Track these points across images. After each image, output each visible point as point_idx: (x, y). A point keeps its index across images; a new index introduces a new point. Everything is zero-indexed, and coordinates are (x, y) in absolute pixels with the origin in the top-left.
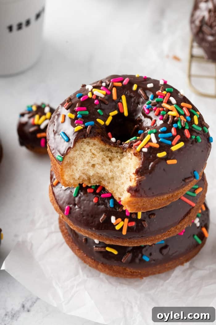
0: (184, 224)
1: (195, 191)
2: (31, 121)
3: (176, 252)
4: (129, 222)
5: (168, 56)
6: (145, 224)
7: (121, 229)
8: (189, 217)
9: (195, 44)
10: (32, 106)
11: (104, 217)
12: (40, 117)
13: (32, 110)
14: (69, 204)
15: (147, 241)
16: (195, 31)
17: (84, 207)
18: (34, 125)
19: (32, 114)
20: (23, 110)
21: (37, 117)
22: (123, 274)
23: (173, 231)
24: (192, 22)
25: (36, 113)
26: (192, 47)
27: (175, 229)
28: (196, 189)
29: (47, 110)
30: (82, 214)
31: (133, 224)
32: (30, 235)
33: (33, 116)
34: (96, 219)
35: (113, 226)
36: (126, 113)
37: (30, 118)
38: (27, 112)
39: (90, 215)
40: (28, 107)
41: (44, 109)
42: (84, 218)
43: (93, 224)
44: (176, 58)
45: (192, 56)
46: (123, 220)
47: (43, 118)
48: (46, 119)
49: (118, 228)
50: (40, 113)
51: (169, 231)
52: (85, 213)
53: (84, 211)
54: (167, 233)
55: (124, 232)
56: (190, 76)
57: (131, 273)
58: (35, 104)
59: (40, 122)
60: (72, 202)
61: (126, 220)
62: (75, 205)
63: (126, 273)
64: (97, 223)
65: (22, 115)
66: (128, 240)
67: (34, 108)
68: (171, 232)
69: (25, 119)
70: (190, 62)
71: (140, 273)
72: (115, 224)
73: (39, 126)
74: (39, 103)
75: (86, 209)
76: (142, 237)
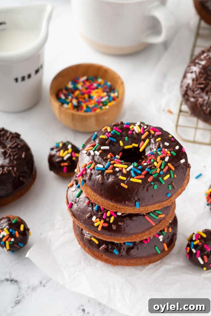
0: (144, 235)
1: (159, 216)
2: (58, 154)
3: (139, 254)
4: (104, 223)
5: (164, 110)
6: (114, 227)
7: (98, 226)
8: (150, 232)
9: (184, 103)
10: (59, 143)
11: (89, 215)
12: (64, 151)
13: (59, 146)
14: (72, 201)
15: (114, 239)
16: (183, 93)
17: (80, 206)
18: (59, 157)
19: (59, 149)
20: (53, 145)
21: (62, 151)
22: (100, 258)
23: (134, 238)
24: (181, 87)
25: (62, 148)
26: (181, 105)
27: (136, 237)
28: (160, 214)
29: (69, 146)
30: (78, 210)
31: (106, 225)
32: (50, 233)
33: (59, 150)
34: (85, 215)
35: (93, 223)
36: (141, 150)
37: (57, 151)
38: (56, 147)
39: (82, 212)
40: (57, 144)
41: (67, 146)
42: (78, 213)
43: (82, 218)
44: (170, 112)
45: (181, 111)
46: (100, 221)
47: (66, 152)
48: (68, 153)
49: (96, 225)
50: (64, 149)
51: (131, 237)
52: (79, 210)
53: (79, 208)
54: (129, 237)
55: (99, 229)
56: (177, 126)
57: (105, 259)
58: (62, 142)
59: (63, 155)
60: (74, 201)
61: (102, 221)
62: (75, 203)
63: (102, 258)
64: (84, 218)
65: (52, 149)
66: (102, 235)
67: (61, 145)
68: (132, 238)
69: (54, 152)
70: (179, 116)
71: (112, 261)
72: (94, 222)
73: (63, 157)
74: (65, 141)
75: (81, 207)
76: (111, 235)
